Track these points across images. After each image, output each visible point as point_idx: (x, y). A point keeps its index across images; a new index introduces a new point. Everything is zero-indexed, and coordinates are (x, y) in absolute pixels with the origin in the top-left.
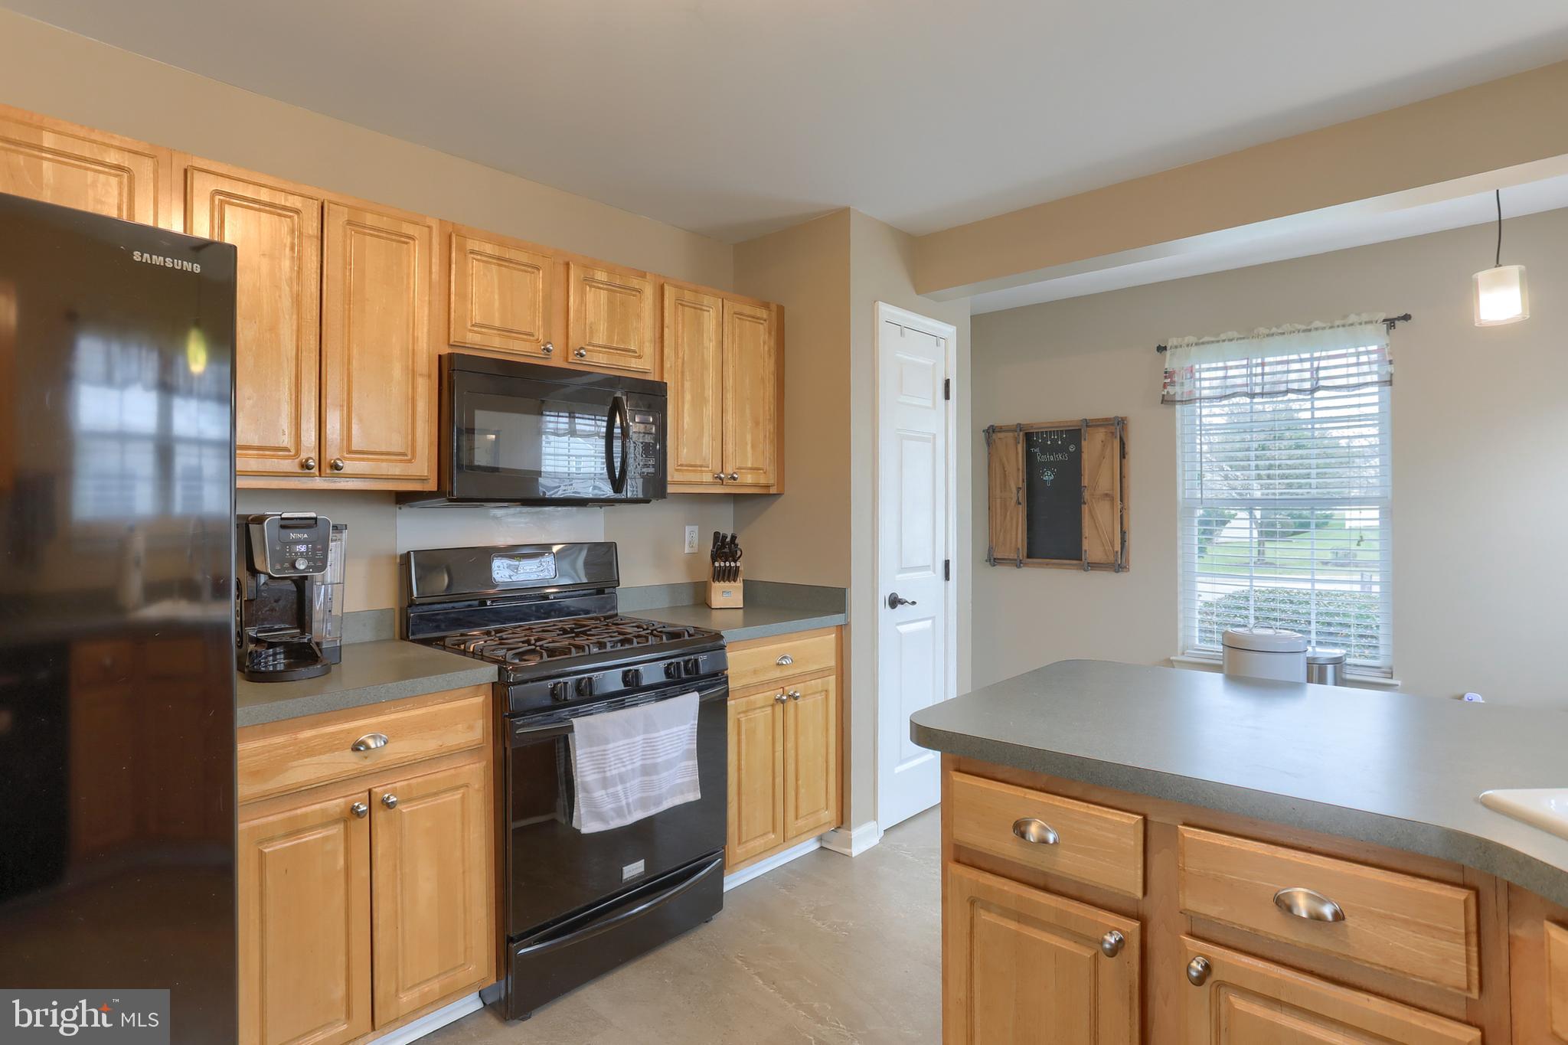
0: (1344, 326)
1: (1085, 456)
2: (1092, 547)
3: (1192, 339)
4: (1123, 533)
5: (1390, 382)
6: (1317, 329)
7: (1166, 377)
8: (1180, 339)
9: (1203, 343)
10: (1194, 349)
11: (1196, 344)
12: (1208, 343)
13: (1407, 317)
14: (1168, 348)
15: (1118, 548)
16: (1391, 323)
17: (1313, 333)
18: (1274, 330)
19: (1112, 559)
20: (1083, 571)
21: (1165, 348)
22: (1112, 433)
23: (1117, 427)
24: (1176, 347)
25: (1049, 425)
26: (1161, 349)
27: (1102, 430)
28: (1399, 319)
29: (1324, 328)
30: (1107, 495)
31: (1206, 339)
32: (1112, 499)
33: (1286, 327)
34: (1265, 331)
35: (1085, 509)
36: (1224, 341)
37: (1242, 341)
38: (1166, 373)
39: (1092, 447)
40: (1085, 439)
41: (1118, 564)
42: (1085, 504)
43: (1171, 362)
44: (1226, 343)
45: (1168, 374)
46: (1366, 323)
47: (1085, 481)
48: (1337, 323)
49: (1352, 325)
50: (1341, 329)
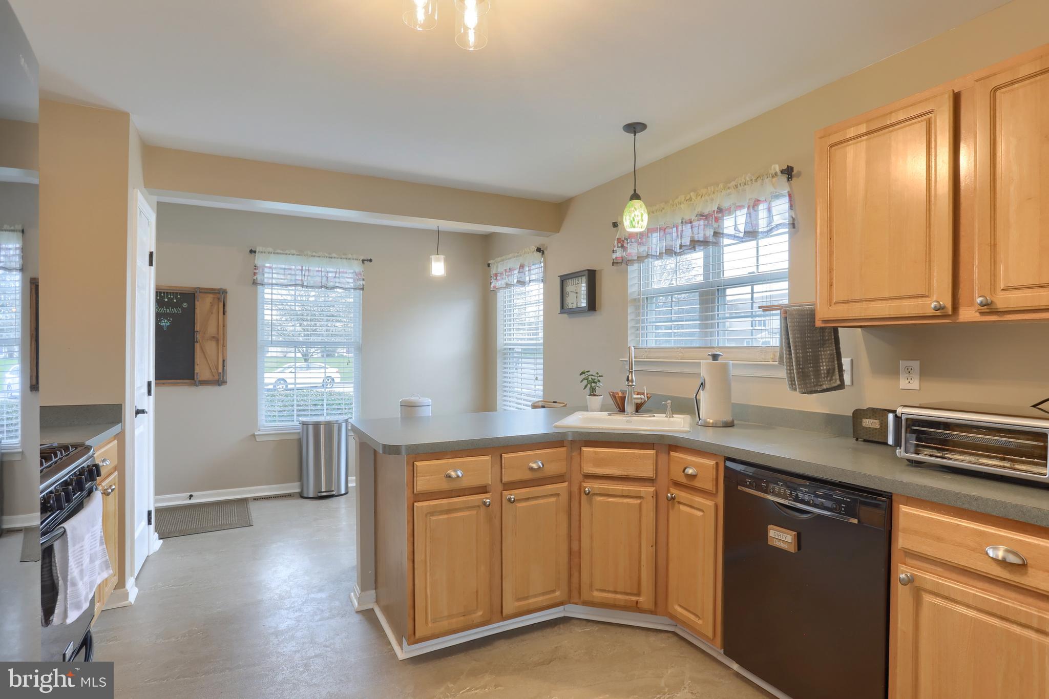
0: (346, 259)
1: (198, 311)
2: (202, 370)
3: (271, 250)
4: (224, 361)
5: (363, 289)
6: (334, 258)
7: (255, 269)
8: (264, 248)
9: (278, 253)
10: (272, 255)
11: (274, 253)
12: (281, 253)
13: (371, 260)
14: (257, 252)
15: (220, 370)
16: (363, 261)
17: (333, 259)
18: (314, 254)
19: (216, 378)
20: (195, 387)
21: (255, 252)
22: (219, 299)
23: (220, 296)
24: (262, 252)
25: (168, 288)
26: (252, 252)
27: (211, 296)
28: (367, 260)
29: (338, 258)
30: (214, 337)
31: (279, 251)
32: (217, 340)
33: (320, 254)
34: (309, 253)
35: (197, 346)
36: (289, 254)
37: (299, 257)
38: (255, 266)
39: (203, 306)
40: (198, 301)
41: (219, 381)
42: (198, 342)
43: (259, 260)
44: (291, 255)
45: (256, 267)
46: (356, 259)
47: (197, 328)
48: (343, 257)
49: (349, 259)
50: (345, 260)
